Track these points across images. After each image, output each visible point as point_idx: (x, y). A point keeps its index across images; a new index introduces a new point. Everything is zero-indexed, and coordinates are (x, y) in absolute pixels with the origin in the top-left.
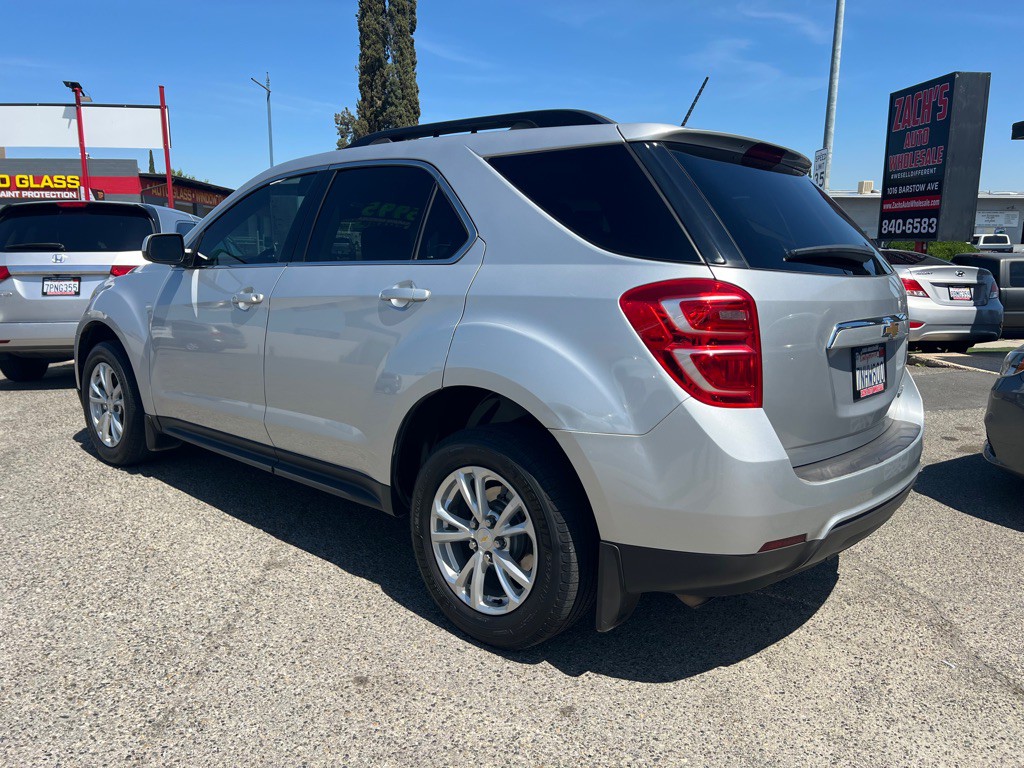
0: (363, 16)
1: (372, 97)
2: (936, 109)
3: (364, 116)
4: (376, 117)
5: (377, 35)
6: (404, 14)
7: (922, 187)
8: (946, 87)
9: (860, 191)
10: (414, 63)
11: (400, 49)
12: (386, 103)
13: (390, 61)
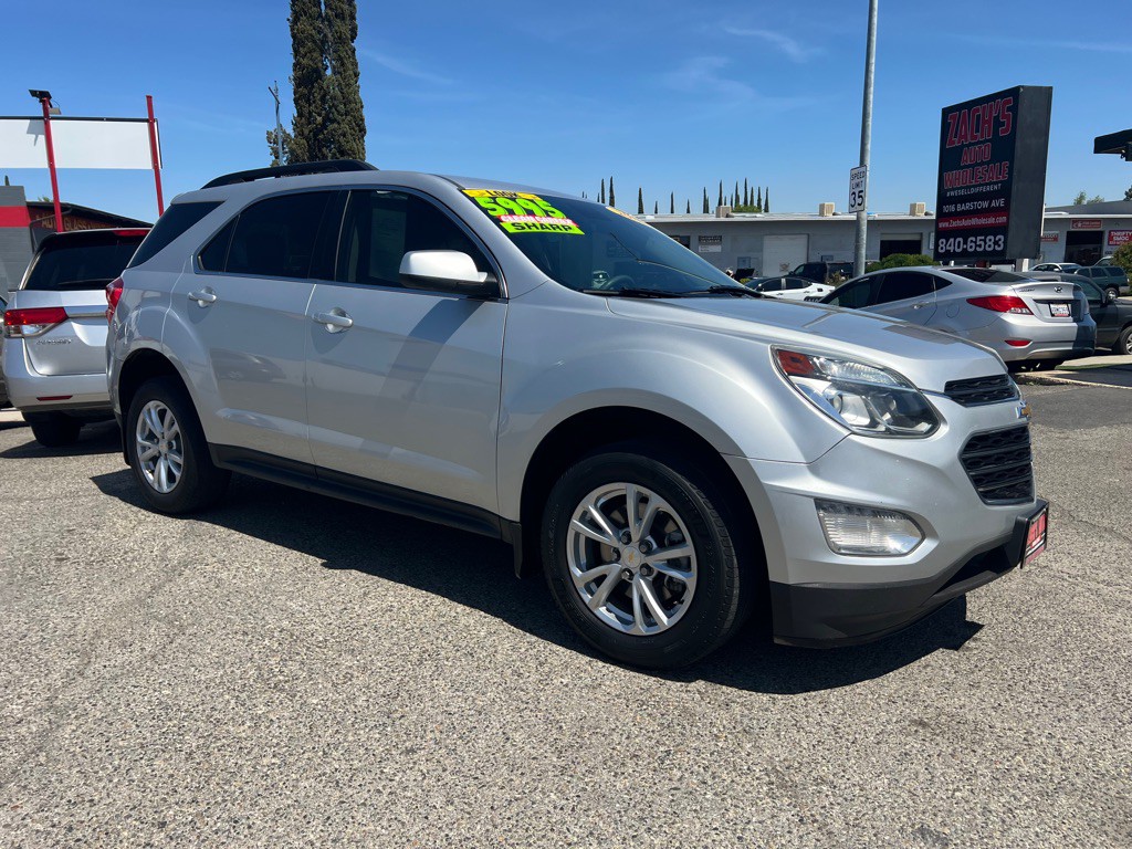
0: (295, 20)
1: (310, 113)
2: (998, 123)
3: (300, 133)
4: (316, 135)
5: (314, 42)
6: (343, 19)
7: (985, 204)
8: (1009, 102)
9: (822, 214)
10: (356, 75)
11: (340, 59)
12: (327, 119)
13: (329, 72)
